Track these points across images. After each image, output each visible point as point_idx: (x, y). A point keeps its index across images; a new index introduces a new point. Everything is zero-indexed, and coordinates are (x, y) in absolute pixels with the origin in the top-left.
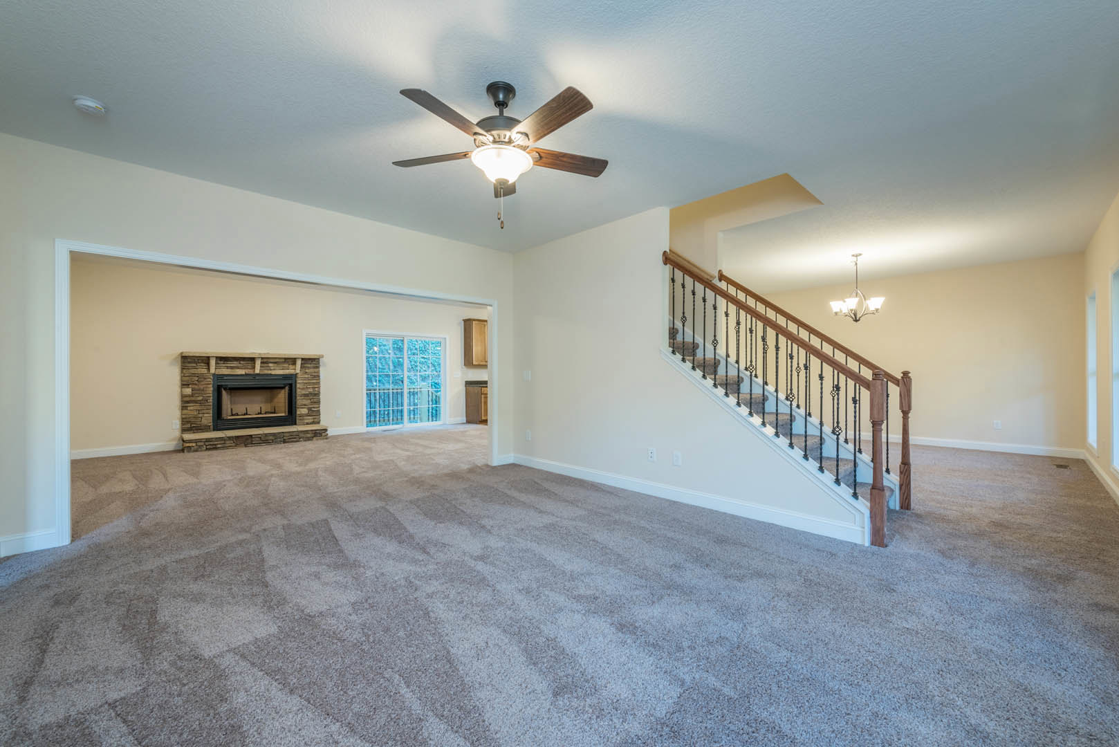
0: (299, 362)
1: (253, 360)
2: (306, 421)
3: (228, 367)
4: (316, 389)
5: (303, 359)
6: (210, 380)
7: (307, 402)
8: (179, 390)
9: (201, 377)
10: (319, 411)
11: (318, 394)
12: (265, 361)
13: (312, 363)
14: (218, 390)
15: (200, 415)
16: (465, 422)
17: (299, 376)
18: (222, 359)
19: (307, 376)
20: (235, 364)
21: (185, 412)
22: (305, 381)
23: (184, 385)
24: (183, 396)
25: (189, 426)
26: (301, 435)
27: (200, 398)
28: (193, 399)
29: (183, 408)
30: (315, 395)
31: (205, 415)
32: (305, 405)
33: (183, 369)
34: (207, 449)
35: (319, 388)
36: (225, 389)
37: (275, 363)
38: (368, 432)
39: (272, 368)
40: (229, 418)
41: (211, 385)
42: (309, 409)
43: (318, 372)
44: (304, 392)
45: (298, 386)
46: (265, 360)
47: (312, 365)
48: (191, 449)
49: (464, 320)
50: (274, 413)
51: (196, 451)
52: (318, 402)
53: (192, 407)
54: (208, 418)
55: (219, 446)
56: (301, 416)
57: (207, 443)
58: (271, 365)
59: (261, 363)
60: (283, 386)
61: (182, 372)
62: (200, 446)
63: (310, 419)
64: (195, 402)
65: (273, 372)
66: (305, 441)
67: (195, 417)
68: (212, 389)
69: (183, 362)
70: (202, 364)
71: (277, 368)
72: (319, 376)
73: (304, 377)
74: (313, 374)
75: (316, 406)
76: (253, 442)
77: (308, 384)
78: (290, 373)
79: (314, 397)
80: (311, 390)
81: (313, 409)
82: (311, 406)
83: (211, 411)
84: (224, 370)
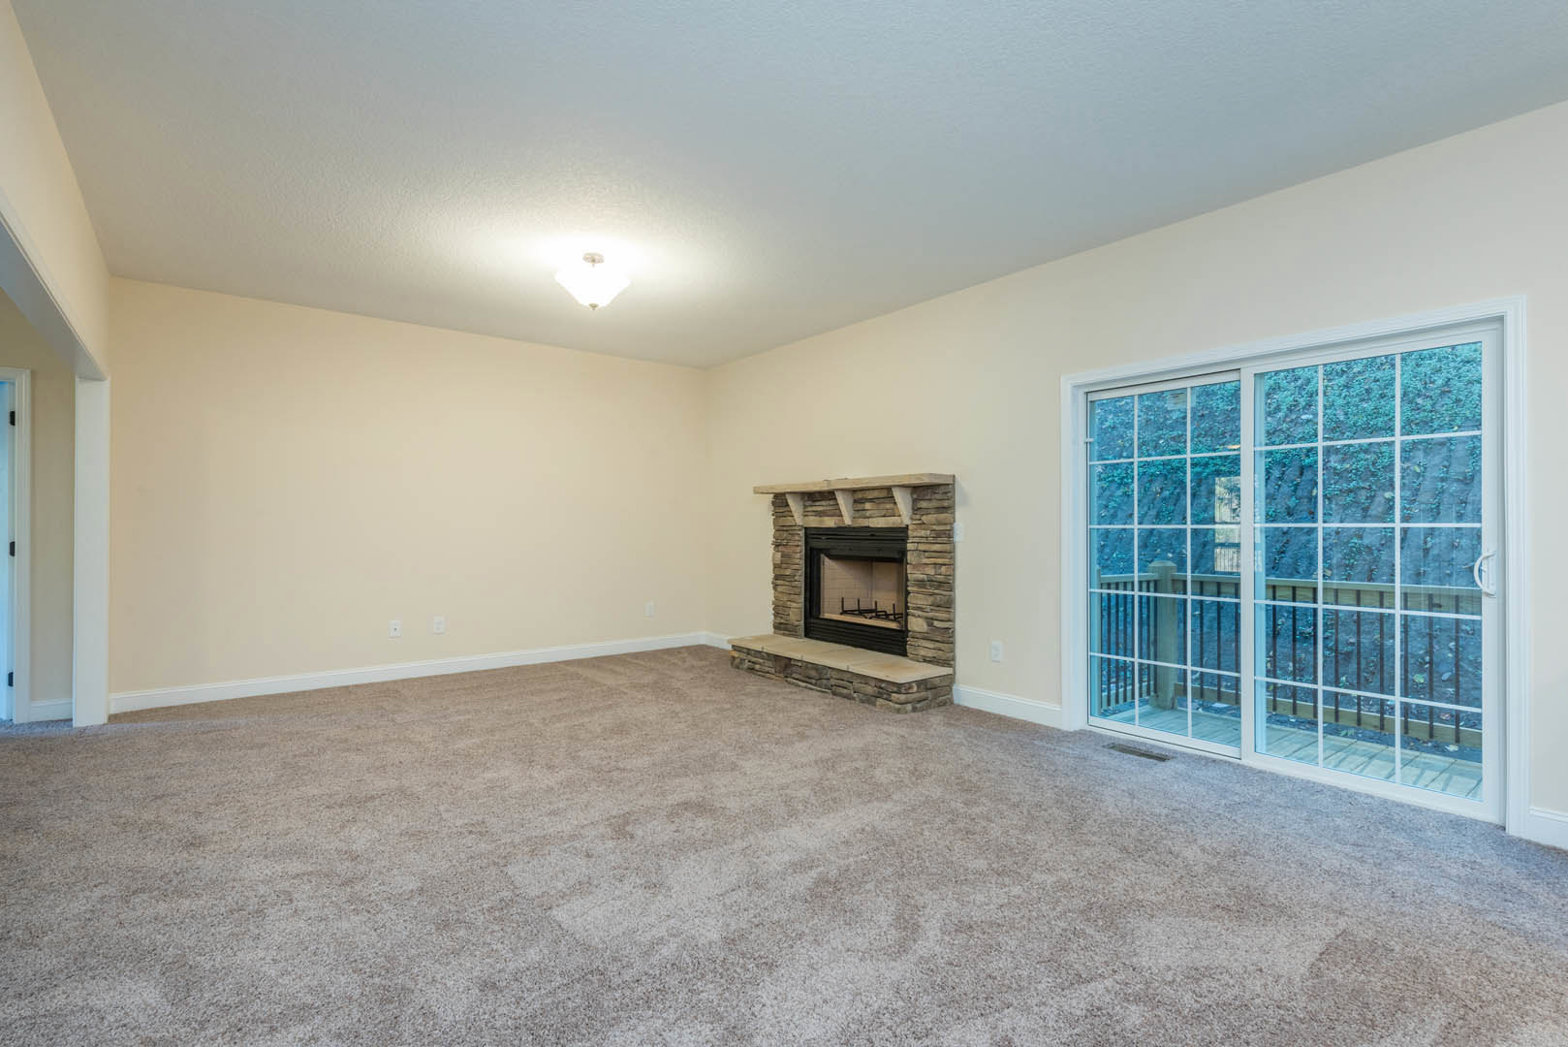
0: (902, 496)
2: (923, 652)
3: (817, 513)
4: (947, 569)
5: (911, 487)
6: (800, 538)
7: (928, 602)
10: (949, 630)
11: (950, 584)
13: (933, 494)
14: (809, 557)
15: (790, 604)
17: (908, 532)
18: (808, 497)
19: (923, 533)
20: (823, 505)
21: (777, 594)
22: (922, 547)
23: (776, 545)
24: (775, 566)
25: (780, 620)
27: (789, 572)
28: (781, 571)
29: (775, 587)
30: (940, 584)
31: (793, 605)
32: (925, 610)
33: (775, 516)
35: (951, 565)
36: (828, 556)
37: (871, 500)
39: (869, 513)
41: (802, 548)
42: (928, 622)
43: (951, 522)
44: (922, 575)
45: (910, 557)
46: (860, 495)
47: (935, 504)
52: (948, 605)
53: (781, 587)
54: (798, 611)
56: (918, 636)
58: (868, 506)
60: (885, 554)
61: (774, 523)
63: (926, 649)
64: (784, 578)
65: (871, 523)
67: (785, 606)
68: (799, 556)
69: (775, 505)
71: (876, 513)
72: (951, 535)
73: (919, 535)
74: (934, 527)
75: (944, 616)
76: (794, 675)
77: (927, 554)
78: (894, 524)
79: (936, 591)
80: (931, 571)
81: (936, 623)
82: (931, 614)
83: (802, 599)
84: (812, 518)
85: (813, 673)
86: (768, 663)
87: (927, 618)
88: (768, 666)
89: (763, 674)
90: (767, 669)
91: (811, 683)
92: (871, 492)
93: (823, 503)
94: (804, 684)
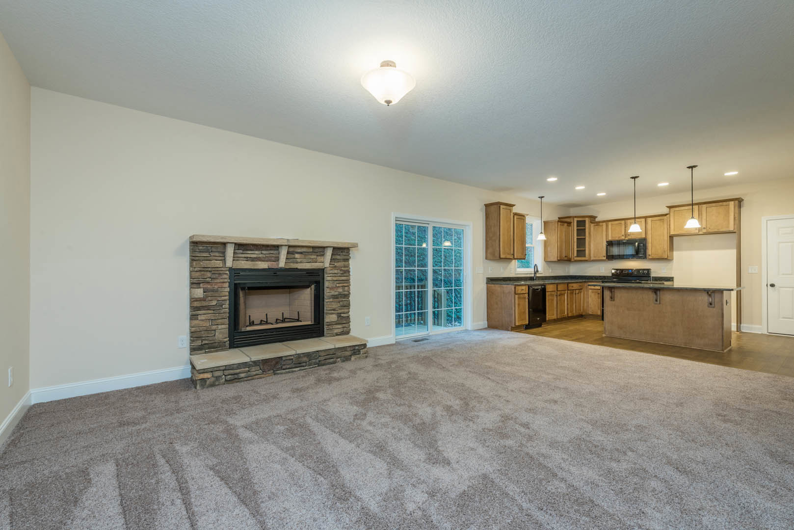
0: (329, 253)
1: (277, 247)
2: (336, 331)
3: (247, 259)
4: (346, 288)
5: (335, 249)
6: (226, 277)
7: (335, 305)
8: (188, 292)
9: (216, 272)
10: (348, 317)
11: (347, 296)
12: (293, 249)
13: (342, 252)
14: (236, 289)
15: (214, 327)
16: (487, 326)
17: (328, 270)
18: (241, 247)
19: (336, 271)
20: (256, 254)
21: (195, 322)
22: (335, 279)
23: (194, 284)
24: (193, 300)
25: (199, 343)
26: (339, 354)
27: (214, 303)
28: (204, 304)
29: (193, 317)
31: (220, 327)
32: (334, 310)
33: (193, 259)
34: (226, 380)
35: (348, 286)
36: (243, 289)
37: (301, 253)
38: (398, 344)
39: (299, 260)
40: (249, 329)
41: (227, 285)
42: (339, 315)
43: (348, 266)
44: (333, 293)
45: (326, 284)
46: (291, 250)
47: (342, 257)
48: (206, 381)
49: (485, 205)
50: (298, 320)
51: (213, 385)
52: (348, 306)
53: (203, 316)
54: (222, 332)
55: (242, 375)
56: (330, 324)
57: (227, 372)
58: (297, 256)
59: (288, 253)
60: (307, 284)
61: (191, 266)
62: (218, 378)
63: (338, 329)
64: (207, 308)
65: (300, 266)
66: (343, 361)
67: (207, 330)
68: (228, 289)
69: (192, 251)
70: (217, 254)
71: (305, 260)
72: (349, 272)
73: (333, 272)
74: (343, 269)
75: (346, 311)
76: (284, 367)
77: (337, 282)
78: (318, 266)
79: (344, 299)
80: (340, 290)
81: (342, 315)
82: (340, 311)
83: (227, 321)
84: (243, 262)
85: (305, 359)
86: (253, 369)
87: (338, 313)
88: (255, 370)
89: (250, 378)
90: (254, 373)
91: (303, 366)
92: (299, 248)
93: (257, 252)
94: (298, 369)
